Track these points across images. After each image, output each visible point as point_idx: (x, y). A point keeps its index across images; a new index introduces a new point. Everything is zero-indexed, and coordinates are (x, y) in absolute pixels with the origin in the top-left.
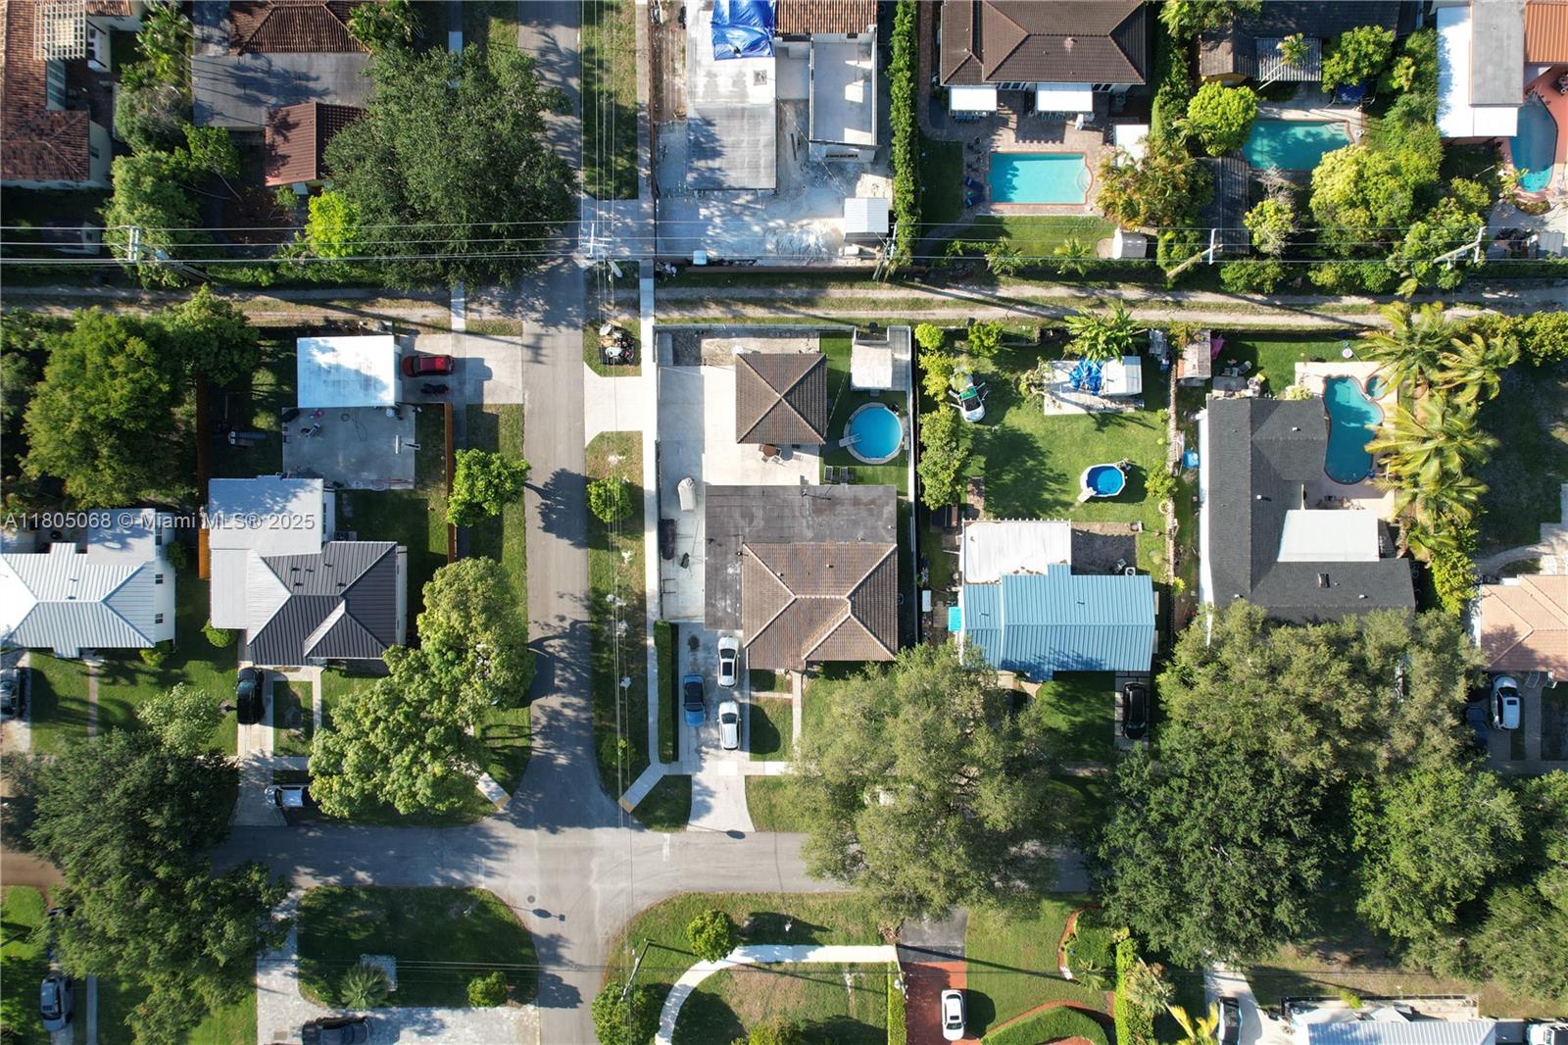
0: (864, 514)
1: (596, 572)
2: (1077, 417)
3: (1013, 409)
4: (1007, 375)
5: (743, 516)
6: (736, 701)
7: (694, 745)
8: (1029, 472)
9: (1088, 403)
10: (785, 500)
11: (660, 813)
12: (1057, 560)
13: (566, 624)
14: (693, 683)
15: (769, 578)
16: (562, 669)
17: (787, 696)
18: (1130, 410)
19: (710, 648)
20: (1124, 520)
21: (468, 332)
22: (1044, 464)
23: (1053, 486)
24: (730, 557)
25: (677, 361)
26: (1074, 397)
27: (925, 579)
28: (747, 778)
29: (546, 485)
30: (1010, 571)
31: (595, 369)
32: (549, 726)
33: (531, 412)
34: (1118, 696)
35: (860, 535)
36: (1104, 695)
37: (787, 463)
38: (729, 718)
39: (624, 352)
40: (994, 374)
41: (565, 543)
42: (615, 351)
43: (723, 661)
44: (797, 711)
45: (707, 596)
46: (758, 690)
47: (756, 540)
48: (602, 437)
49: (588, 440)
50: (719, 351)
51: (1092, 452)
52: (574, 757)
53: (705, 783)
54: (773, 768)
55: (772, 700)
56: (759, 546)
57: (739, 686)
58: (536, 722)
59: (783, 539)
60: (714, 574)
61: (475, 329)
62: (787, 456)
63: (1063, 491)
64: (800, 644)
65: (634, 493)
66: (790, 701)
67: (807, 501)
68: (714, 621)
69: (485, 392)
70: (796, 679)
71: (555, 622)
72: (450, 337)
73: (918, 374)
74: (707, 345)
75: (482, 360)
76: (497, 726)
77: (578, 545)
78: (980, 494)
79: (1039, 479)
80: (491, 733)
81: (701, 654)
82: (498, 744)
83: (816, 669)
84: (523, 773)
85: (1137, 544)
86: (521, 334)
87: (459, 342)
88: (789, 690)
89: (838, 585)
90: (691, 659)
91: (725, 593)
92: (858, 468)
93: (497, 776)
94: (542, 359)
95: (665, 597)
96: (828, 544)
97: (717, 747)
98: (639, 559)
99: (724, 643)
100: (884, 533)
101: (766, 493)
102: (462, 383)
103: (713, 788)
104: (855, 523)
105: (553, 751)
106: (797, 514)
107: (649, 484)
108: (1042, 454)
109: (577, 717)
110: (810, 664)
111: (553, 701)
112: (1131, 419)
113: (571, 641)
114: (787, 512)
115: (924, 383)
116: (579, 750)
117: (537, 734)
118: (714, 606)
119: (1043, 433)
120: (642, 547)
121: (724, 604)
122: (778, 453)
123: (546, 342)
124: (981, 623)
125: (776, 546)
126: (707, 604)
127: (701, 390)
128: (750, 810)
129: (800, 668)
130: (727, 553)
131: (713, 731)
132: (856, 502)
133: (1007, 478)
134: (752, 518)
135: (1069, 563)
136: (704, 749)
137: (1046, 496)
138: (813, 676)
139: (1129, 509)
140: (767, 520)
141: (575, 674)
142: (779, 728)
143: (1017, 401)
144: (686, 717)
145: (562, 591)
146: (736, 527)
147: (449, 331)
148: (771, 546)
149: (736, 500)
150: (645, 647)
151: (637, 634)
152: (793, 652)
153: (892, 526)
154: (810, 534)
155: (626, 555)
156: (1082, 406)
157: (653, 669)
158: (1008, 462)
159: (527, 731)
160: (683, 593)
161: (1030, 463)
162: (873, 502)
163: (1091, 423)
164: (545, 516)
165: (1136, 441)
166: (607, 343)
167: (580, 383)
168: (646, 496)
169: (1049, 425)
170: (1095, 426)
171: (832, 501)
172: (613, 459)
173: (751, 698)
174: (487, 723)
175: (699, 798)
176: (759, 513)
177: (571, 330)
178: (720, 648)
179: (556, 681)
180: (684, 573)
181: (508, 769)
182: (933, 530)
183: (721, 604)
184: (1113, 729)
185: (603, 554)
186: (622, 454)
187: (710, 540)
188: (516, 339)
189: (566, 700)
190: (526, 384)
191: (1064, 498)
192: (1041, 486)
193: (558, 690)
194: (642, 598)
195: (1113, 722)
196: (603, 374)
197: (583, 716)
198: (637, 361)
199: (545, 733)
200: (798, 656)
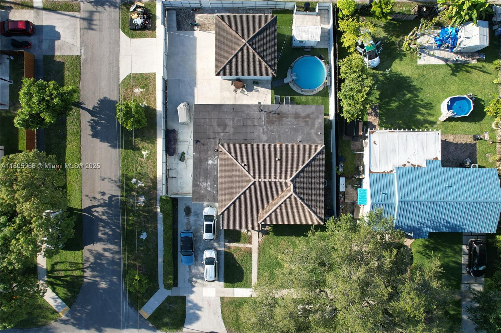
0: (302, 124)
1: (126, 164)
2: (439, 66)
3: (397, 61)
4: (394, 39)
5: (219, 125)
6: (215, 249)
7: (188, 277)
8: (408, 101)
9: (446, 57)
10: (248, 115)
11: (166, 320)
12: (432, 157)
13: (106, 197)
14: (187, 238)
15: (237, 167)
16: (103, 227)
17: (248, 246)
18: (474, 62)
19: (198, 214)
20: (469, 133)
21: (44, 9)
22: (418, 96)
23: (424, 111)
24: (210, 153)
25: (179, 28)
26: (437, 53)
27: (341, 170)
28: (222, 298)
29: (95, 107)
30: (400, 164)
31: (127, 33)
32: (95, 263)
33: (86, 60)
34: (464, 247)
35: (299, 138)
36: (456, 247)
37: (250, 94)
38: (210, 261)
39: (144, 22)
40: (385, 38)
41: (106, 145)
42: (139, 21)
43: (206, 223)
44: (255, 256)
45: (194, 180)
46: (229, 242)
47: (228, 141)
48: (129, 76)
49: (122, 78)
50: (206, 22)
51: (449, 88)
52: (112, 283)
53: (196, 301)
54: (240, 292)
55: (239, 248)
56: (230, 145)
57: (217, 239)
58: (87, 260)
59: (246, 141)
60: (198, 164)
61: (49, 6)
62: (250, 90)
63: (429, 114)
64: (257, 213)
65: (150, 112)
66: (251, 249)
67: (263, 115)
68: (199, 196)
69: (56, 47)
70: (255, 235)
71: (99, 196)
72: (32, 11)
73: (337, 34)
74: (198, 18)
75: (54, 27)
76: (62, 263)
77: (114, 146)
78: (376, 115)
79: (414, 106)
80: (57, 267)
81: (192, 218)
82: (62, 274)
83: (268, 228)
84: (78, 293)
85: (478, 149)
86: (79, 11)
87: (38, 15)
88: (250, 242)
89: (284, 173)
90: (186, 221)
91: (206, 177)
92: (296, 97)
93: (62, 295)
94: (94, 27)
95: (169, 180)
96: (277, 144)
97: (202, 278)
98: (152, 155)
99: (207, 211)
100: (315, 137)
101: (235, 109)
102: (41, 42)
103: (200, 304)
104: (296, 131)
105: (97, 279)
106: (256, 124)
107: (159, 107)
108: (417, 90)
109: (113, 258)
110: (264, 226)
111: (98, 247)
112: (475, 68)
113: (109, 209)
114: (249, 123)
115: (342, 40)
116: (115, 279)
117: (87, 268)
118: (199, 186)
119: (416, 76)
120: (155, 148)
121: (206, 185)
122: (243, 87)
123: (96, 16)
124: (382, 200)
125: (242, 146)
126: (194, 185)
127: (194, 46)
128: (224, 319)
129: (257, 229)
130: (208, 150)
131: (200, 268)
132: (297, 116)
133: (394, 105)
134: (225, 126)
135: (440, 159)
136: (194, 279)
137: (419, 117)
138: (265, 233)
139: (472, 127)
140: (236, 128)
141: (112, 230)
142: (243, 266)
143: (400, 55)
144: (182, 259)
145: (104, 176)
146: (214, 133)
147: (32, 7)
148: (238, 145)
149: (214, 114)
150: (156, 213)
151: (151, 205)
152: (253, 218)
153: (321, 133)
154: (264, 138)
155: (144, 153)
156: (442, 59)
157: (160, 227)
158: (394, 94)
159: (81, 266)
160: (181, 178)
161: (409, 95)
162: (308, 116)
163: (448, 70)
164: (93, 127)
165: (477, 82)
166: (134, 16)
167: (117, 43)
168: (158, 114)
169: (420, 71)
170: (451, 72)
171: (280, 115)
172: (137, 91)
173: (225, 246)
174: (56, 261)
175: (192, 311)
176: (230, 123)
177: (112, 9)
178: (204, 214)
179: (100, 234)
180: (182, 165)
181: (69, 290)
182: (345, 138)
183: (203, 185)
184: (460, 269)
185: (130, 152)
186: (143, 87)
187: (196, 142)
188: (76, 14)
189: (106, 247)
190: (83, 43)
191: (431, 118)
192: (415, 110)
193: (100, 240)
194: (154, 181)
195: (461, 264)
196: (132, 36)
197: (117, 257)
198: (154, 28)
199: (93, 268)
200: (256, 221)
